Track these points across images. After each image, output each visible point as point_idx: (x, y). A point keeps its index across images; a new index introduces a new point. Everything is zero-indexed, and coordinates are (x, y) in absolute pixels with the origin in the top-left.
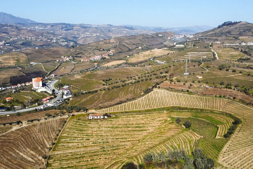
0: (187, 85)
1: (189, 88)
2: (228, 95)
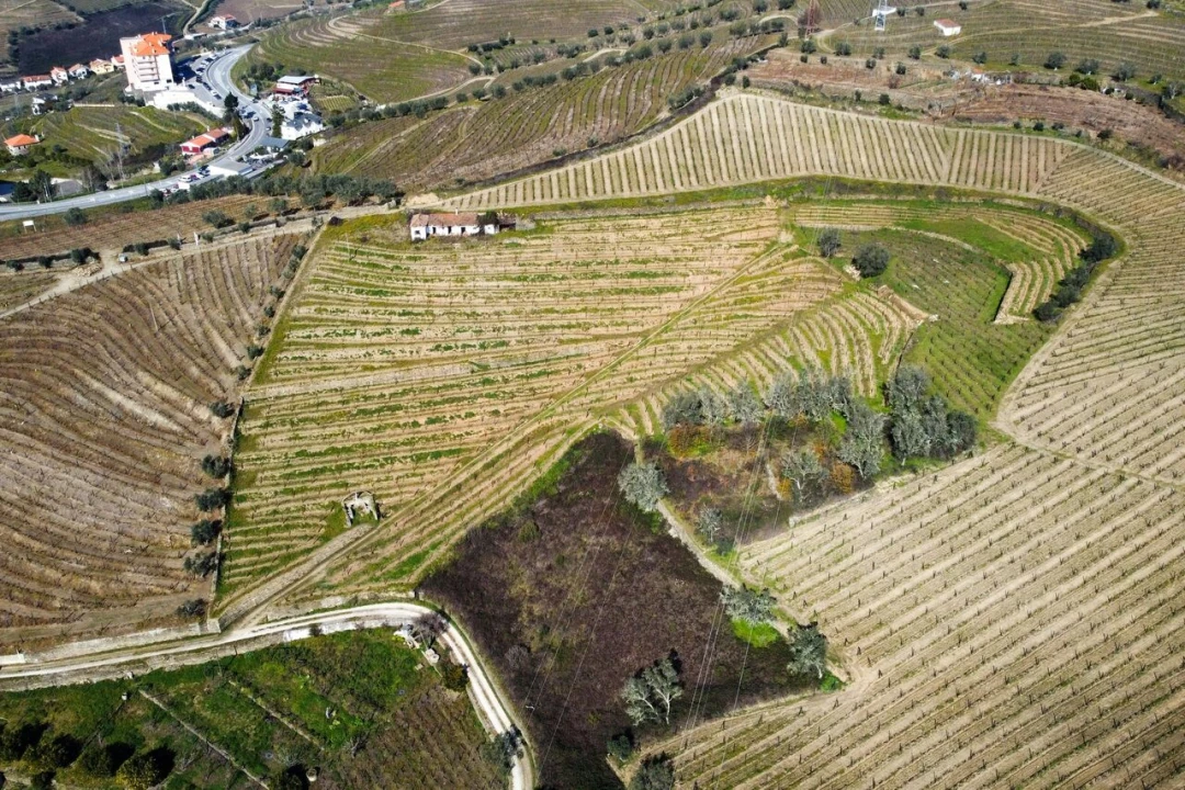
0: (884, 68)
1: (893, 86)
2: (1076, 120)
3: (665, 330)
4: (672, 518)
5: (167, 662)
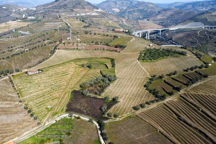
0: (75, 45)
2: (99, 48)
4: (91, 95)
5: (39, 131)
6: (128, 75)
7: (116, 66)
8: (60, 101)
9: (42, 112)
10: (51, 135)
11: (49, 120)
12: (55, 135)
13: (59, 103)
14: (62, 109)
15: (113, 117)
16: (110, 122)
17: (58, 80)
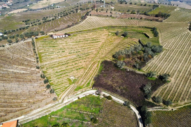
0: (108, 12)
1: (111, 14)
2: (136, 17)
3: (102, 47)
4: (128, 68)
5: (54, 110)
6: (178, 46)
7: (160, 35)
8: (87, 72)
9: (62, 83)
10: (70, 118)
11: (69, 96)
12: (75, 119)
13: (85, 75)
14: (87, 82)
15: (161, 104)
16: (157, 111)
17: (87, 47)
